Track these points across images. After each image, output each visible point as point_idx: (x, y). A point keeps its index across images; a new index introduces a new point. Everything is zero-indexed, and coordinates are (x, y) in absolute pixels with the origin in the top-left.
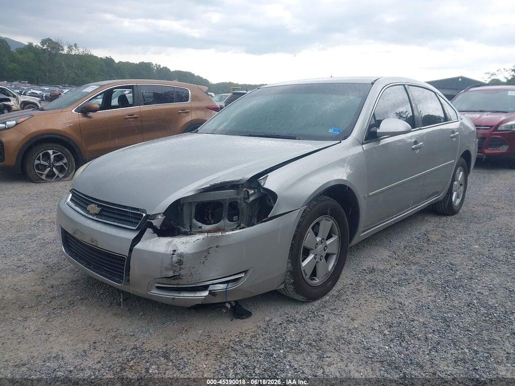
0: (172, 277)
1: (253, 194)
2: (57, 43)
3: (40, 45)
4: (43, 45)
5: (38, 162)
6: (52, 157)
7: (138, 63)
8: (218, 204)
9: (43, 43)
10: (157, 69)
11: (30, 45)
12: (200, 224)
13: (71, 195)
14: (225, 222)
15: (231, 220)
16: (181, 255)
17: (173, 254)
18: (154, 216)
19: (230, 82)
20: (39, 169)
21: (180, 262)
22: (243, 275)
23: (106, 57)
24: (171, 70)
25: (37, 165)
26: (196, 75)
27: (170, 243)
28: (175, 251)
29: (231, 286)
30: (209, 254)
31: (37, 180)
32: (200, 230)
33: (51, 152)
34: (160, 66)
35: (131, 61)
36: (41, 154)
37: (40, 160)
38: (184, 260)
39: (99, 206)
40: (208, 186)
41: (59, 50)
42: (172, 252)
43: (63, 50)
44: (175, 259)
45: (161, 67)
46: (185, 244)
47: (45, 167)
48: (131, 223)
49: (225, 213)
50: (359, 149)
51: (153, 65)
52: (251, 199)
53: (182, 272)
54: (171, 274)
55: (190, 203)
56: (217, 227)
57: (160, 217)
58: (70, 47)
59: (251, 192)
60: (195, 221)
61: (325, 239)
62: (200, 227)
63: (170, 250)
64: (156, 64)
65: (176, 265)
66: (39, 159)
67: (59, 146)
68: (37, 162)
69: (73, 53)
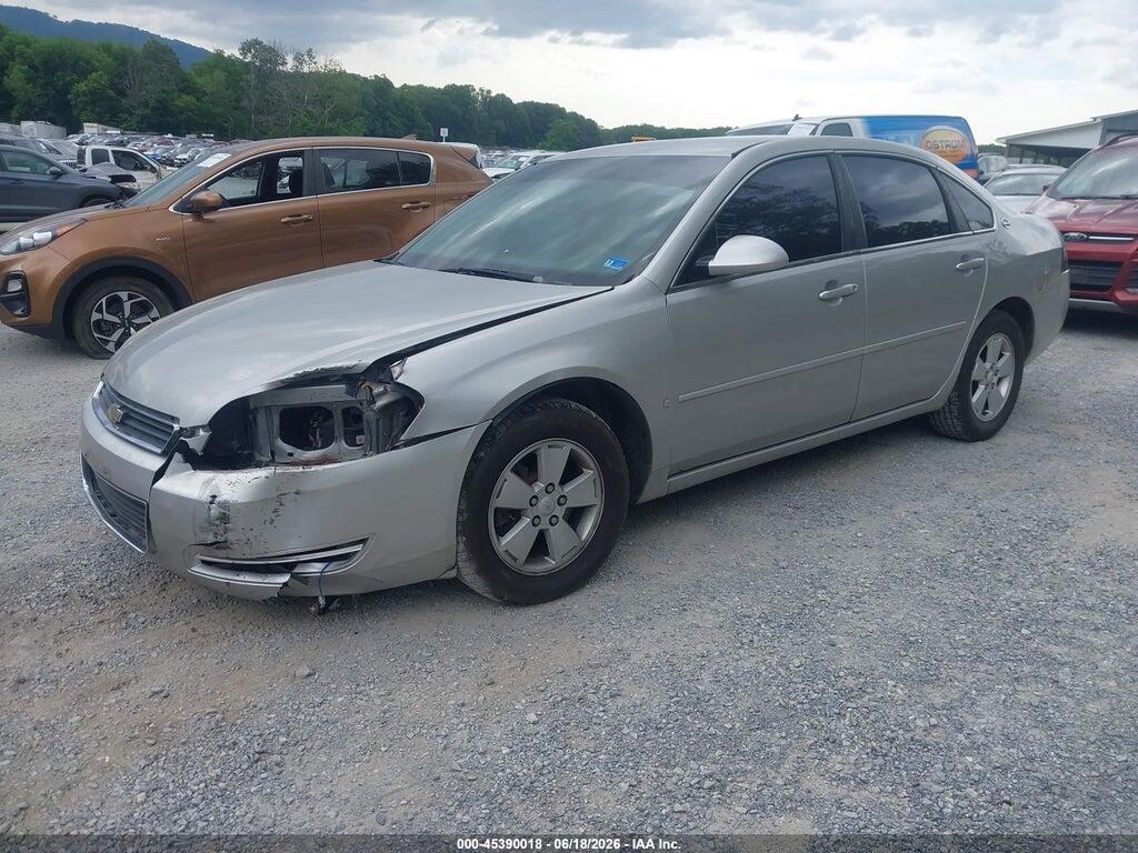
0: (211, 544)
1: (380, 395)
2: (271, 50)
3: (237, 54)
4: (244, 54)
5: (98, 316)
6: (127, 306)
7: (442, 87)
8: (320, 412)
9: (246, 48)
10: (484, 99)
11: (219, 54)
12: (288, 448)
13: (101, 384)
14: (340, 445)
15: (352, 443)
16: (224, 505)
17: (211, 503)
18: (193, 431)
19: (645, 125)
20: (101, 332)
21: (224, 518)
22: (358, 548)
23: (376, 76)
24: (515, 102)
25: (98, 322)
26: (568, 110)
27: (208, 482)
28: (214, 497)
29: (334, 569)
30: (281, 505)
31: (97, 353)
32: (290, 459)
33: (124, 295)
34: (489, 92)
35: (428, 84)
36: (104, 300)
37: (101, 312)
38: (231, 514)
39: (123, 407)
40: (292, 375)
41: (277, 64)
42: (210, 499)
43: (284, 63)
44: (215, 511)
45: (493, 95)
46: (234, 486)
47: (114, 326)
48: (156, 441)
49: (339, 429)
50: (658, 303)
51: (474, 90)
52: (380, 403)
53: (231, 536)
54: (211, 539)
55: (268, 408)
56: (324, 455)
57: (201, 432)
58: (298, 58)
59: (378, 390)
60: (280, 442)
61: (556, 482)
62: (291, 455)
63: (206, 497)
64: (481, 90)
65: (217, 522)
66: (100, 310)
67: (141, 282)
68: (95, 316)
69: (306, 70)
